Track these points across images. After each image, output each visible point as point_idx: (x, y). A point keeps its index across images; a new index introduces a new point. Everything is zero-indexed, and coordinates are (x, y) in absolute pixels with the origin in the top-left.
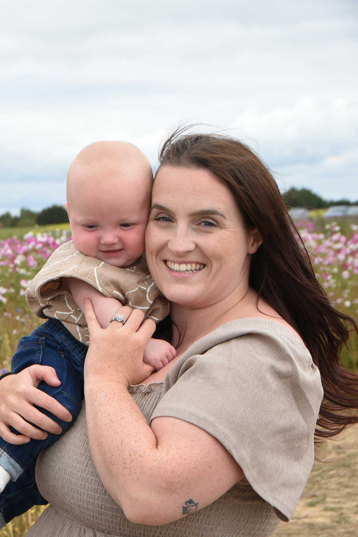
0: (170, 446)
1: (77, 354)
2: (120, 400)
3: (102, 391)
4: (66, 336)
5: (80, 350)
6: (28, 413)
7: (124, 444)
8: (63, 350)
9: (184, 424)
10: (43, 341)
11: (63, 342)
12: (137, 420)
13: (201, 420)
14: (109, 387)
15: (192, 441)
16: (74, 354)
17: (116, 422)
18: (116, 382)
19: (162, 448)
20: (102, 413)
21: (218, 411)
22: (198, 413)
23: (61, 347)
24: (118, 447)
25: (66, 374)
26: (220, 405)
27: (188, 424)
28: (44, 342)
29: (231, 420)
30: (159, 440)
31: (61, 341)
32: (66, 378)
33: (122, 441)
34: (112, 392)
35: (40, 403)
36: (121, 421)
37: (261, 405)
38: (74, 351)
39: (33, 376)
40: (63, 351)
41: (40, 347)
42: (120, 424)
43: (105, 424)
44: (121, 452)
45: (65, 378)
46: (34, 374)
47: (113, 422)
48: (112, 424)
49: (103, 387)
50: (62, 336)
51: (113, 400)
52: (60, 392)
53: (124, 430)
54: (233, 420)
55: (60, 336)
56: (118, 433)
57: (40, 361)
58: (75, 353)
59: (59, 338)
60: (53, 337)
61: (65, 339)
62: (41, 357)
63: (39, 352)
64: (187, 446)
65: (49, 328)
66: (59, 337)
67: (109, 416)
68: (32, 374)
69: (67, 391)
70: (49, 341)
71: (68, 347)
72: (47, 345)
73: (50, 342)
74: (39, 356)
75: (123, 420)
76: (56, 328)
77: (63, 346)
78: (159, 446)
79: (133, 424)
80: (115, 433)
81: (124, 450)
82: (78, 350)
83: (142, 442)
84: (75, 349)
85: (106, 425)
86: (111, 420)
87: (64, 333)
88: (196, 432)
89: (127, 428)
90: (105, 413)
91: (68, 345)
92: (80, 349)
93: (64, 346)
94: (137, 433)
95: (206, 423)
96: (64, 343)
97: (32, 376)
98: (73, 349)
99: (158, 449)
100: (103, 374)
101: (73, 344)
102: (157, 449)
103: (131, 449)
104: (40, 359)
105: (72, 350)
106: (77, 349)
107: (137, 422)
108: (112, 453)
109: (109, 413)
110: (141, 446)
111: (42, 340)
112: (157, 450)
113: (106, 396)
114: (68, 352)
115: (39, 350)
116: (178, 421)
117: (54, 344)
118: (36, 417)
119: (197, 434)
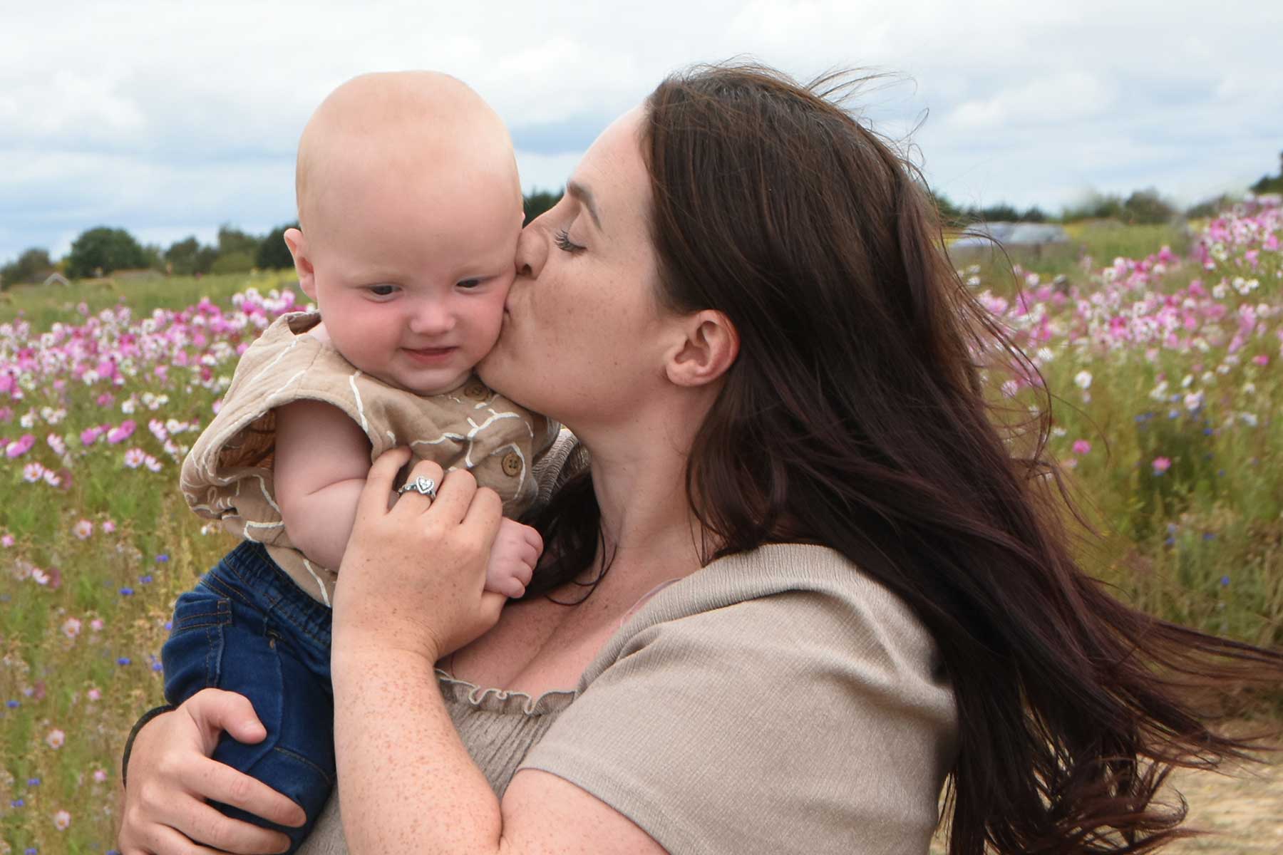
0: (528, 842)
1: (314, 637)
2: (420, 706)
3: (375, 675)
4: (281, 592)
5: (322, 623)
6: (193, 824)
7: (418, 830)
8: (276, 625)
9: (575, 793)
10: (226, 609)
11: (276, 609)
12: (459, 770)
13: (625, 795)
14: (393, 667)
15: (585, 836)
16: (307, 636)
17: (405, 766)
18: (410, 653)
19: (509, 846)
20: (371, 737)
21: (674, 773)
22: (620, 775)
23: (271, 619)
24: (402, 834)
25: (280, 698)
26: (681, 759)
27: (584, 795)
28: (230, 612)
29: (705, 799)
30: (507, 825)
31: (271, 607)
32: (283, 709)
33: (416, 821)
34: (400, 682)
35: (220, 795)
36: (418, 768)
37: (793, 762)
38: (305, 628)
39: (202, 721)
40: (277, 628)
41: (215, 629)
42: (414, 775)
43: (375, 767)
44: (409, 849)
45: (280, 710)
46: (202, 716)
47: (396, 765)
48: (394, 770)
49: (377, 665)
50: (273, 592)
51: (401, 705)
52: (271, 751)
53: (423, 794)
54: (711, 798)
55: (266, 592)
56: (406, 798)
57: (218, 671)
58: (310, 632)
59: (265, 598)
60: (251, 596)
61: (281, 601)
62: (219, 659)
63: (216, 642)
64: (569, 848)
65: (242, 568)
66: (267, 596)
67: (389, 747)
68: (197, 717)
69: (288, 746)
70: (241, 608)
71: (291, 621)
72: (238, 618)
73: (245, 609)
74: (215, 658)
75: (423, 763)
76: (259, 568)
77: (276, 619)
78: (504, 842)
79: (448, 781)
80: (398, 795)
81: (417, 846)
82: (316, 625)
83: (464, 829)
84: (307, 622)
85: (377, 770)
86: (390, 760)
87: (277, 583)
88: (598, 817)
89: (430, 788)
90: (380, 736)
91: (291, 617)
92: (320, 621)
93: (280, 618)
94: (453, 806)
95: (638, 804)
96: (280, 613)
97: (198, 722)
98: (303, 624)
99: (499, 849)
100: (377, 630)
101: (302, 610)
102: (497, 848)
103: (436, 844)
104: (218, 665)
105: (300, 629)
106: (313, 621)
107: (457, 774)
108: (385, 847)
109: (388, 739)
110: (459, 840)
111: (225, 606)
112: (497, 853)
113: (385, 690)
114: (292, 633)
115: (216, 637)
116: (562, 783)
117: (251, 613)
118: (214, 832)
119: (600, 822)
